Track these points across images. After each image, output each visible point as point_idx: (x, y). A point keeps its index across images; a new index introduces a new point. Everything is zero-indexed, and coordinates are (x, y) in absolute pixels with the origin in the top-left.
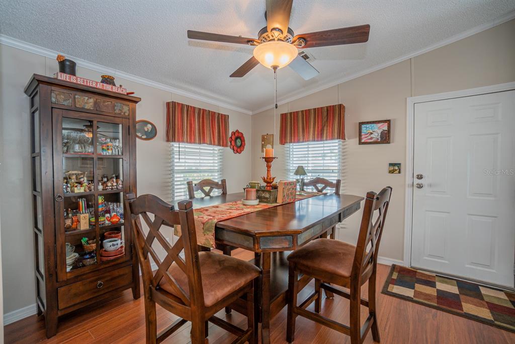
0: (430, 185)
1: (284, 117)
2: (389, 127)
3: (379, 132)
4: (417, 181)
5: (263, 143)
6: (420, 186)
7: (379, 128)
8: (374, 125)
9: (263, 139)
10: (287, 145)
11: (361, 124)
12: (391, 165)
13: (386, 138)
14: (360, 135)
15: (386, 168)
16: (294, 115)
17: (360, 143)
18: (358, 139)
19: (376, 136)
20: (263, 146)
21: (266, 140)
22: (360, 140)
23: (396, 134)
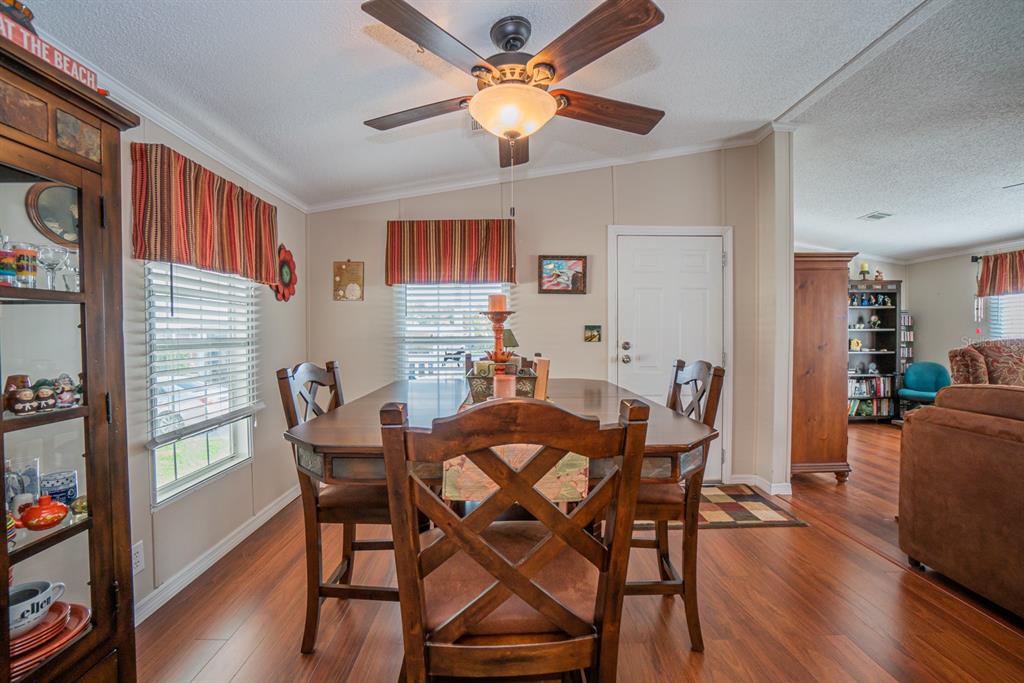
0: (639, 358)
1: (395, 228)
2: (585, 268)
3: (571, 274)
4: (623, 353)
5: (338, 279)
6: (627, 360)
7: (570, 268)
8: (563, 263)
9: (338, 269)
10: (397, 287)
11: (542, 258)
12: (588, 328)
13: (579, 285)
14: (540, 277)
15: (581, 333)
16: (420, 228)
17: (542, 291)
18: (536, 284)
19: (565, 280)
20: (337, 287)
21: (346, 273)
22: (540, 285)
23: (594, 280)
